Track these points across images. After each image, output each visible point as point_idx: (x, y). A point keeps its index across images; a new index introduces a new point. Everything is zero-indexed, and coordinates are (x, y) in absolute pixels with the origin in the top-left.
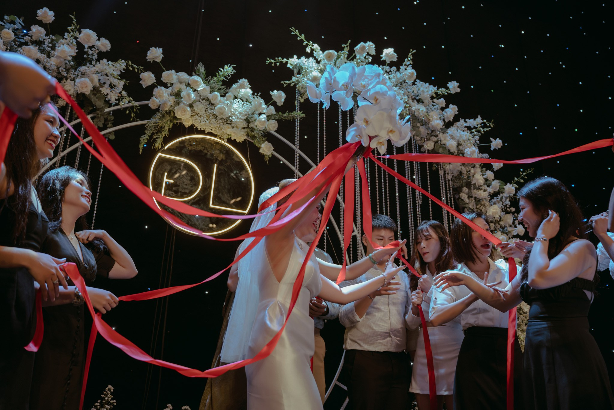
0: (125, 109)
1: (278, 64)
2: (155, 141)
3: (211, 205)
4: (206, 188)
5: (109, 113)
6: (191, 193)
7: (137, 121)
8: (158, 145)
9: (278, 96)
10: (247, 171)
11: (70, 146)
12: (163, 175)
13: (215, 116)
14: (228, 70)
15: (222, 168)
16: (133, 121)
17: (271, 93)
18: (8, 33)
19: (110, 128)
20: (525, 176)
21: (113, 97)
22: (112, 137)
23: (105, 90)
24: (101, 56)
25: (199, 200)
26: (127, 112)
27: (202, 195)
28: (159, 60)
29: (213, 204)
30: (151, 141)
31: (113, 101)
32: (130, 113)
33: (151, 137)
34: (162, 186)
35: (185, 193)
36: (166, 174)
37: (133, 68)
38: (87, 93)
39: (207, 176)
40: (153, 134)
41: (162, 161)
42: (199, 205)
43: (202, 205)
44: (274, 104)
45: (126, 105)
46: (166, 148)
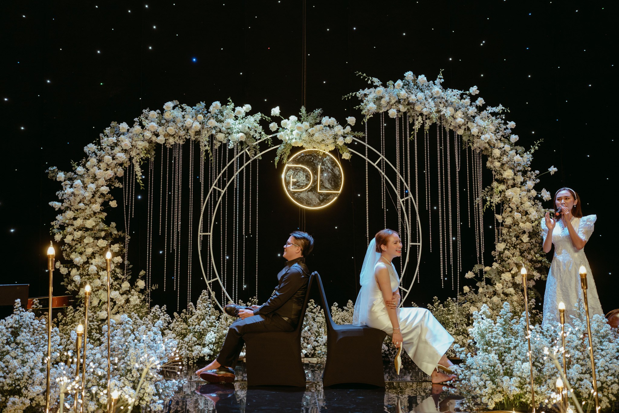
0: (265, 140)
1: (350, 98)
2: (283, 159)
3: (319, 191)
4: (315, 181)
5: (257, 145)
6: (307, 185)
7: (273, 147)
8: (285, 161)
9: (351, 120)
10: (338, 167)
11: (239, 168)
12: (290, 177)
13: (314, 141)
14: (318, 111)
15: (323, 167)
16: (270, 148)
17: (347, 119)
18: (200, 117)
19: (259, 153)
20: (538, 144)
21: (257, 136)
22: (261, 158)
23: (252, 133)
24: (247, 114)
25: (312, 189)
26: (266, 142)
27: (313, 186)
28: (278, 115)
29: (320, 190)
30: (281, 160)
31: (258, 137)
32: (268, 142)
33: (280, 158)
34: (290, 184)
35: (304, 186)
36: (292, 176)
37: (265, 118)
38: (244, 141)
39: (315, 173)
40: (281, 156)
41: (289, 169)
42: (312, 191)
43: (313, 192)
44: (349, 125)
45: (265, 139)
46: (290, 160)
